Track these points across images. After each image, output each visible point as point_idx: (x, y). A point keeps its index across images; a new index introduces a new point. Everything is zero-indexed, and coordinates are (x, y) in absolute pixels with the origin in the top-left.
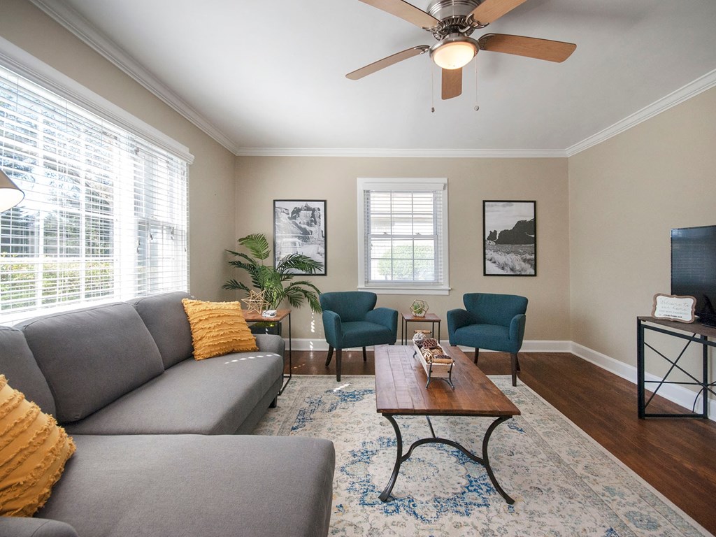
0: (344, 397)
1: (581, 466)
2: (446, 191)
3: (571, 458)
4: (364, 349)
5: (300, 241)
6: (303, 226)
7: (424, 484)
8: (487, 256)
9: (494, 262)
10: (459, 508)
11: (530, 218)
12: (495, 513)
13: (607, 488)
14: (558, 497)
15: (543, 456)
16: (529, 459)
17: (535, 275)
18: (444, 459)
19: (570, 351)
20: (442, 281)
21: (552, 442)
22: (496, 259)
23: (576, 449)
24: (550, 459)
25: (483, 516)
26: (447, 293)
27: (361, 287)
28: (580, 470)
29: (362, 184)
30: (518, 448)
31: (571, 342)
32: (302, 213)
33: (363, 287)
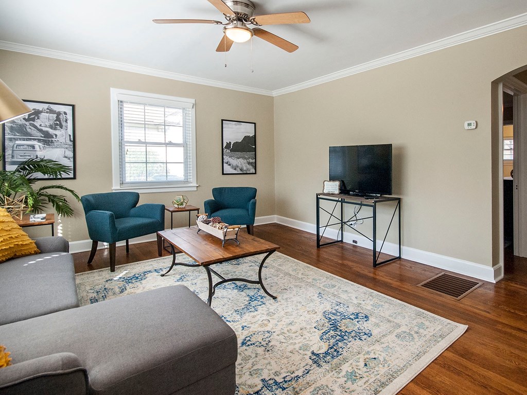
0: (128, 280)
1: (300, 274)
2: (194, 109)
3: (294, 272)
4: (127, 242)
5: (40, 144)
6: (44, 129)
7: (224, 307)
8: (224, 160)
9: (230, 165)
10: (251, 310)
11: (252, 134)
12: (270, 305)
13: (313, 279)
14: (295, 289)
15: (282, 275)
16: (276, 279)
17: (255, 173)
18: (230, 292)
19: (275, 222)
20: (191, 180)
21: (283, 268)
22: (231, 163)
23: (295, 268)
24: (285, 275)
25: (265, 308)
26: (195, 189)
27: (116, 187)
28: (300, 276)
29: (115, 94)
30: (268, 276)
31: (275, 216)
32: (43, 115)
33: (119, 188)
